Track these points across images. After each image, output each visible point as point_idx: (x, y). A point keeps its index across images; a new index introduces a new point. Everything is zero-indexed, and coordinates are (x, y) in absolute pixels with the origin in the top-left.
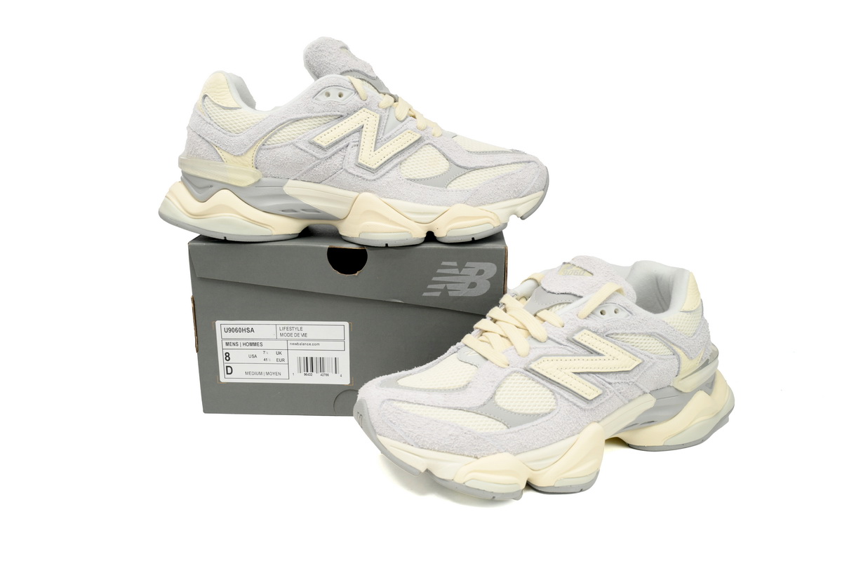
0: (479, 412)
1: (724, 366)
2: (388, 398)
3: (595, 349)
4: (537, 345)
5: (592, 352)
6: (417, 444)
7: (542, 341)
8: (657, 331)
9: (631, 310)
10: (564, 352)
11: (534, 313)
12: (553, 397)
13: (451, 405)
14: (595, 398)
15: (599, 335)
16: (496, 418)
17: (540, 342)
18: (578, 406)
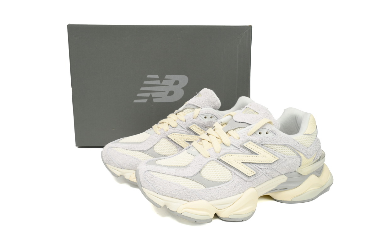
0: (192, 179)
1: (328, 161)
2: (148, 170)
3: (254, 151)
4: (225, 147)
5: (253, 153)
6: (160, 193)
7: (228, 146)
8: (289, 144)
9: (275, 133)
10: (238, 152)
11: (226, 132)
12: (231, 174)
13: (178, 175)
14: (252, 176)
15: (257, 144)
16: (200, 182)
17: (227, 146)
18: (243, 179)
